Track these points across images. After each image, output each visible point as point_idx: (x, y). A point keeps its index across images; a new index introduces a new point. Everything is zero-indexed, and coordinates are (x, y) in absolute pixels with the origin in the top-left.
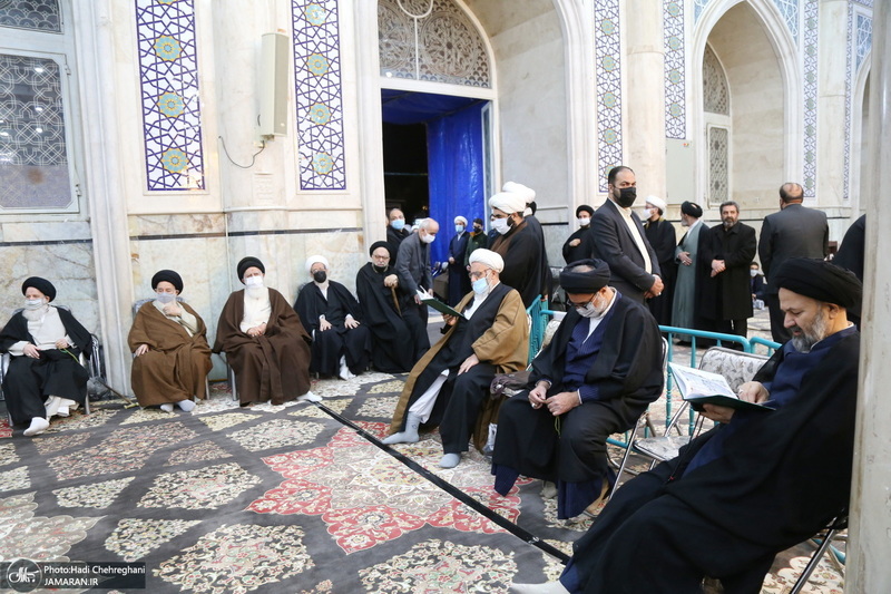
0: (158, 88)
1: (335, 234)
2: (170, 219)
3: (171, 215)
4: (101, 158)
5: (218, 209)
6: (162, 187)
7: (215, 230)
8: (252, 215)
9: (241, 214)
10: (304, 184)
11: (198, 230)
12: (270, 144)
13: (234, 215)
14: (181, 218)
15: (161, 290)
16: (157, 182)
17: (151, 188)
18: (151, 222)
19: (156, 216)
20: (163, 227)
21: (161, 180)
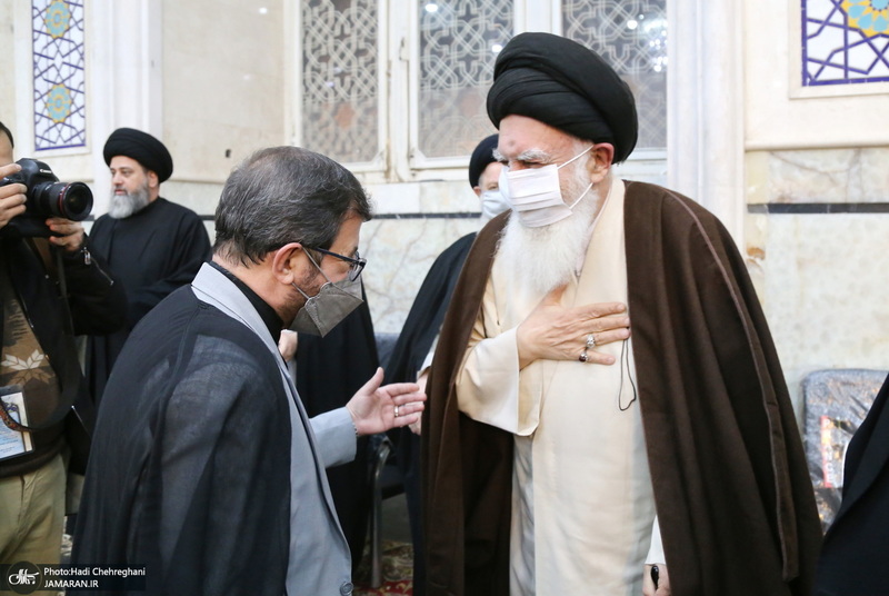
2: (855, 162)
3: (859, 148)
6: (839, 74)
16: (826, 63)
17: (809, 80)
18: (802, 167)
19: (818, 154)
20: (833, 182)
21: (839, 57)
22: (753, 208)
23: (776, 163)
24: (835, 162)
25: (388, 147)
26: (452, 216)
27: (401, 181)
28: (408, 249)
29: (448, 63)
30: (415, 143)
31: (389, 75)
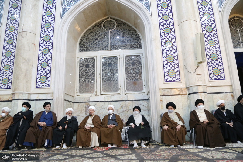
0: (167, 55)
1: (223, 94)
2: (171, 90)
4: (153, 74)
5: (185, 86)
6: (169, 81)
7: (184, 93)
8: (196, 87)
9: (192, 87)
10: (211, 78)
11: (179, 93)
12: (200, 65)
13: (190, 88)
14: (174, 90)
15: (169, 109)
17: (165, 81)
18: (166, 91)
20: (169, 92)
21: (168, 79)
22: (161, 96)
23: (163, 90)
24: (169, 90)
25: (96, 91)
26: (110, 101)
27: (99, 96)
28: (102, 107)
29: (107, 78)
30: (101, 90)
31: (97, 79)
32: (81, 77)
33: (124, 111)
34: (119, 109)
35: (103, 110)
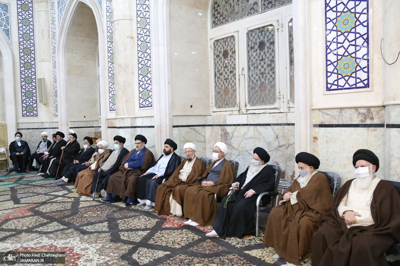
0: (337, 12)
2: (341, 112)
3: (342, 109)
5: (379, 103)
6: (336, 87)
11: (362, 121)
13: (387, 108)
14: (349, 112)
16: (333, 84)
17: (328, 89)
18: (327, 114)
19: (331, 110)
20: (335, 118)
21: (336, 83)
22: (315, 126)
23: (320, 113)
24: (335, 113)
25: (239, 103)
26: (256, 125)
27: (243, 114)
28: (244, 136)
29: (257, 75)
30: (247, 102)
31: (239, 80)
32: (218, 77)
33: (280, 147)
34: (272, 142)
35: (245, 141)
